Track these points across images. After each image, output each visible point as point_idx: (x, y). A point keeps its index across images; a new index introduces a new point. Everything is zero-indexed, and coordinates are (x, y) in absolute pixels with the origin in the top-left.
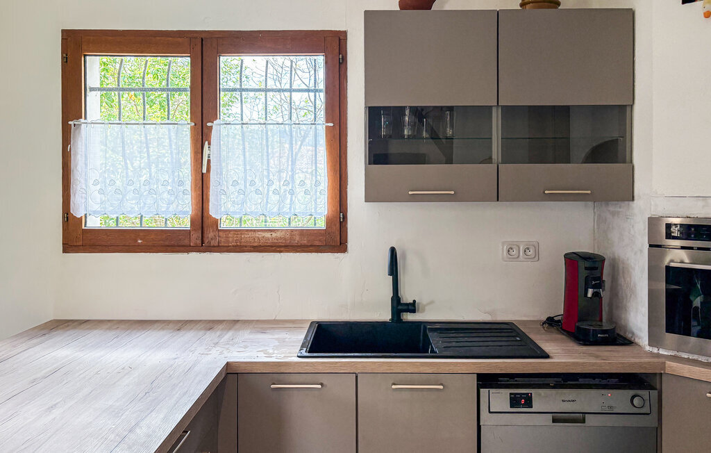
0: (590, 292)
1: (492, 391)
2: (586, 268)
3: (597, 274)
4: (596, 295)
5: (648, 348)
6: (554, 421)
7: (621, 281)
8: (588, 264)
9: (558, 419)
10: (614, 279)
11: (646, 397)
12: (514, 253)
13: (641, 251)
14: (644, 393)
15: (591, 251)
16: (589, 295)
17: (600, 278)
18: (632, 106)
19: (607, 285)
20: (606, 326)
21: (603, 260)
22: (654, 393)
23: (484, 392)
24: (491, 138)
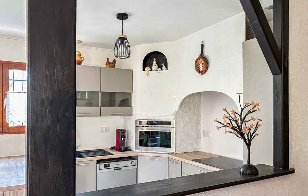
0: (123, 139)
1: (100, 164)
2: (122, 133)
3: (124, 134)
4: (124, 139)
5: (135, 151)
6: (115, 170)
7: (129, 136)
8: (122, 132)
9: (116, 169)
10: (128, 135)
11: (135, 162)
12: (103, 130)
13: (134, 128)
14: (134, 161)
15: (122, 129)
16: (122, 139)
17: (125, 135)
18: (132, 93)
19: (126, 137)
20: (126, 147)
21: (125, 131)
22: (136, 160)
23: (98, 165)
24: (99, 100)
